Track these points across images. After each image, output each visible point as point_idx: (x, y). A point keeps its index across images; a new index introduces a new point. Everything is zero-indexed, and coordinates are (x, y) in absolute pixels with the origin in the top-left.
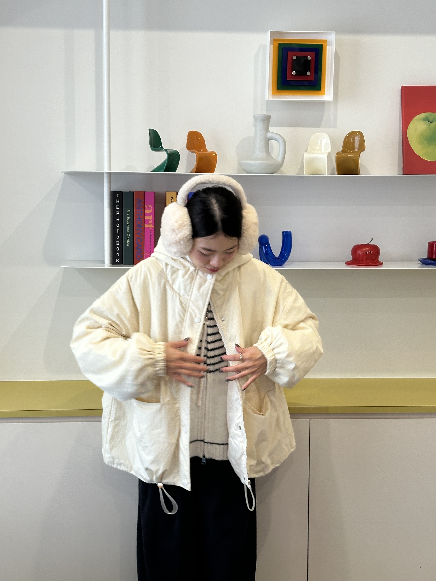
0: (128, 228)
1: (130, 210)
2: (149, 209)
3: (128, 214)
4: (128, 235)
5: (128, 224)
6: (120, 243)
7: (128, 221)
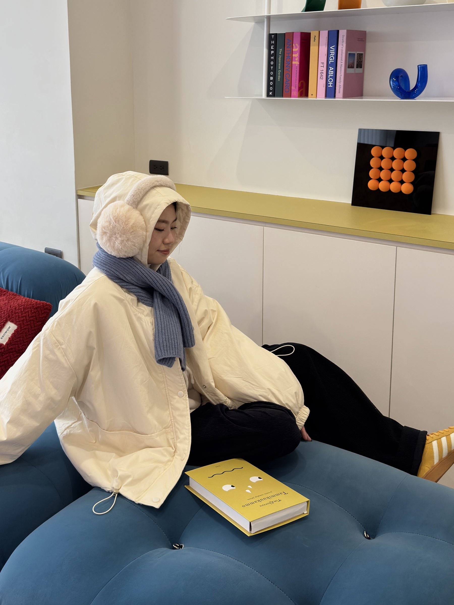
0: (280, 65)
1: (281, 50)
2: (296, 48)
3: (280, 53)
4: (279, 71)
5: (280, 61)
6: (273, 78)
7: (280, 59)
